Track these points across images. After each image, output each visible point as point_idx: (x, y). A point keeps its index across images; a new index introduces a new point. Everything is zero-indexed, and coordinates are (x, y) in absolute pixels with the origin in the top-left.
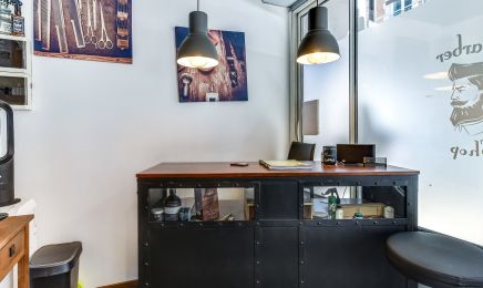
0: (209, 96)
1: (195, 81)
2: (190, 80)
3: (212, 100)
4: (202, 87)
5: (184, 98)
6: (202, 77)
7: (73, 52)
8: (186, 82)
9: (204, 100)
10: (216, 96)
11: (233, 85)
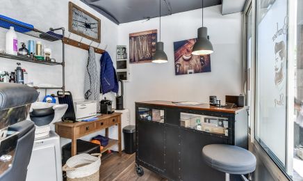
0: (189, 71)
1: (182, 65)
2: (180, 65)
3: (190, 73)
4: (185, 67)
5: (177, 74)
6: (185, 63)
7: (140, 61)
8: (178, 66)
9: (186, 73)
10: (192, 71)
11: (202, 65)
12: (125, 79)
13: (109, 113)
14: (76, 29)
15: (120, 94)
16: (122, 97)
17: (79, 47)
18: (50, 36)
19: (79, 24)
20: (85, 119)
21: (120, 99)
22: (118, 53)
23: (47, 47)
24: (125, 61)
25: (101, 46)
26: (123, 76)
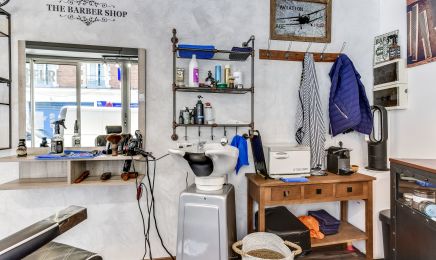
12: (395, 103)
13: (342, 173)
14: (282, 32)
15: (378, 137)
16: (383, 143)
17: (287, 59)
18: (241, 53)
19: (287, 21)
20: (284, 177)
21: (378, 147)
22: (378, 52)
23: (237, 70)
24: (395, 65)
25: (332, 48)
26: (389, 99)
